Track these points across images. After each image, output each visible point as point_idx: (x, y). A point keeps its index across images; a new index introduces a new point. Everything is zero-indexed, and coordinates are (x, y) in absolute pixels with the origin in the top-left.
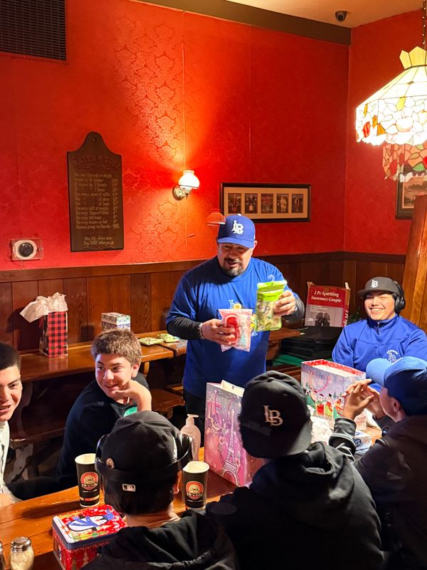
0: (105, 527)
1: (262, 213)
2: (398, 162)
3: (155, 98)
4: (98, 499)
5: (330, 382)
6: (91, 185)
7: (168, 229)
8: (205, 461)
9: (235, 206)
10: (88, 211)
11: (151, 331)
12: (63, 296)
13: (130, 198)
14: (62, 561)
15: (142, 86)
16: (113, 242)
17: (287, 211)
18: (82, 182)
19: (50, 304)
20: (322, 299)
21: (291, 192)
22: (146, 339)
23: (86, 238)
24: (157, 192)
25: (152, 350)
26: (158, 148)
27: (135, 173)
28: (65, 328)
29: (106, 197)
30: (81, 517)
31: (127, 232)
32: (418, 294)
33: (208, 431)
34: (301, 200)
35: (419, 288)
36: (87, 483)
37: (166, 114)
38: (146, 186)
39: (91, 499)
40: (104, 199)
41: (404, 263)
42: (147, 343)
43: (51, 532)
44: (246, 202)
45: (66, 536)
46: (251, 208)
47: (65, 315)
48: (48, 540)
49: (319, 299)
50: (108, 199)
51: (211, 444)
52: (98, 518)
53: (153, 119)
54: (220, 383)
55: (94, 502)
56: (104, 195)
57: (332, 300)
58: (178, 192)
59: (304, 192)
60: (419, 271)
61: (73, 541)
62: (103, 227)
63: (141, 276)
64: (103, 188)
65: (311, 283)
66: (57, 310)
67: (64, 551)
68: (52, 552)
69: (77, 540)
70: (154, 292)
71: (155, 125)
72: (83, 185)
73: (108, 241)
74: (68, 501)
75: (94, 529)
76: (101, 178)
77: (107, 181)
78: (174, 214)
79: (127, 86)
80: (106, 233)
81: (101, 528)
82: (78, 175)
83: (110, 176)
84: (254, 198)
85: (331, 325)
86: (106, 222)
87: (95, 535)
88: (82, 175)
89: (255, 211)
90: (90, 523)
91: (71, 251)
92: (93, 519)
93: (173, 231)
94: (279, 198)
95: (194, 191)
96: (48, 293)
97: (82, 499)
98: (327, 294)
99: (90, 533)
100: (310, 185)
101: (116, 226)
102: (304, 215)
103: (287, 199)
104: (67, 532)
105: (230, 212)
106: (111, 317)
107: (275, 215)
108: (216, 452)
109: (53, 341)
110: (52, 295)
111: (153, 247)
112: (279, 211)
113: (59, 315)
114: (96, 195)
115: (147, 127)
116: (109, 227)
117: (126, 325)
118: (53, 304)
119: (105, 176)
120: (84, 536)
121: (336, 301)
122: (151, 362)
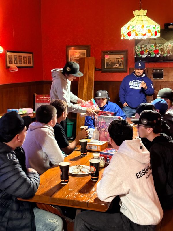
1: (19, 64)
9: (11, 61)
17: (26, 64)
20: (42, 100)
21: (27, 55)
35: (85, 92)
44: (14, 59)
46: (16, 62)
49: (41, 100)
57: (47, 100)
59: (31, 55)
65: (36, 94)
94: (24, 58)
98: (45, 98)
100: (33, 52)
102: (31, 65)
103: (26, 58)
107: (23, 65)
108: (104, 137)
112: (24, 63)
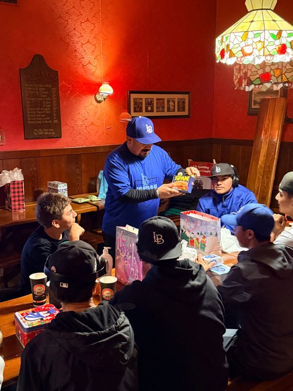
0: (49, 318)
1: (157, 112)
2: (243, 77)
3: (80, 30)
4: (45, 302)
5: (198, 225)
6: (37, 92)
7: (92, 124)
8: (116, 276)
9: (138, 107)
10: (36, 111)
11: (82, 194)
12: (20, 170)
13: (65, 102)
14: (21, 340)
15: (71, 21)
16: (54, 133)
17: (174, 111)
18: (30, 90)
19: (11, 176)
21: (177, 97)
22: (79, 199)
23: (35, 130)
24: (84, 97)
25: (83, 206)
26: (84, 66)
27: (67, 84)
28: (22, 192)
29: (48, 101)
30: (33, 312)
31: (64, 126)
32: (261, 166)
33: (117, 258)
34: (184, 102)
35: (262, 163)
36: (38, 291)
37: (88, 42)
38: (76, 93)
39: (41, 302)
40: (47, 103)
41: (252, 146)
42: (79, 202)
43: (14, 323)
44: (146, 104)
45: (23, 324)
46: (149, 108)
47: (22, 183)
48: (12, 327)
50: (50, 103)
51: (120, 266)
52: (44, 312)
53: (80, 44)
54: (125, 226)
55: (43, 304)
56: (47, 99)
57: (205, 171)
58: (99, 98)
59: (186, 97)
60: (262, 151)
61: (28, 327)
62: (47, 122)
63: (75, 156)
64: (46, 94)
65: (191, 160)
66: (16, 179)
67: (22, 334)
68: (15, 335)
69: (31, 327)
70: (83, 167)
71: (81, 49)
72: (32, 92)
73: (50, 132)
74: (25, 303)
75: (42, 319)
76: (44, 87)
77: (48, 89)
78: (96, 113)
79: (60, 21)
80: (49, 126)
81: (46, 318)
82: (28, 85)
83: (50, 86)
84: (151, 101)
85: (203, 188)
86: (49, 119)
87: (43, 323)
88: (30, 85)
89: (152, 111)
90: (39, 316)
91: (25, 139)
92: (41, 313)
93: (96, 125)
94: (168, 101)
95: (109, 97)
96: (10, 168)
97: (35, 302)
98: (201, 167)
99: (39, 322)
100: (190, 92)
101: (56, 121)
102: (186, 113)
103: (174, 102)
104: (24, 322)
105: (135, 111)
106: (54, 185)
107: (166, 114)
108: (123, 271)
109: (15, 201)
110: (12, 170)
111: (82, 136)
112: (168, 111)
113: (18, 183)
114: (41, 99)
115: (76, 51)
116: (50, 122)
117: (65, 189)
118: (13, 176)
119: (47, 86)
120: (36, 324)
121: (207, 172)
122: (81, 214)
